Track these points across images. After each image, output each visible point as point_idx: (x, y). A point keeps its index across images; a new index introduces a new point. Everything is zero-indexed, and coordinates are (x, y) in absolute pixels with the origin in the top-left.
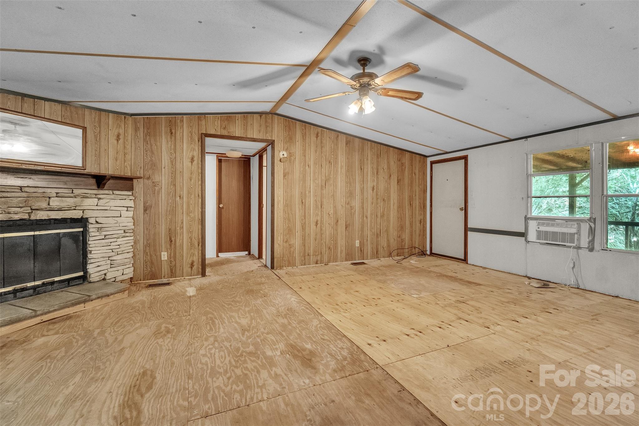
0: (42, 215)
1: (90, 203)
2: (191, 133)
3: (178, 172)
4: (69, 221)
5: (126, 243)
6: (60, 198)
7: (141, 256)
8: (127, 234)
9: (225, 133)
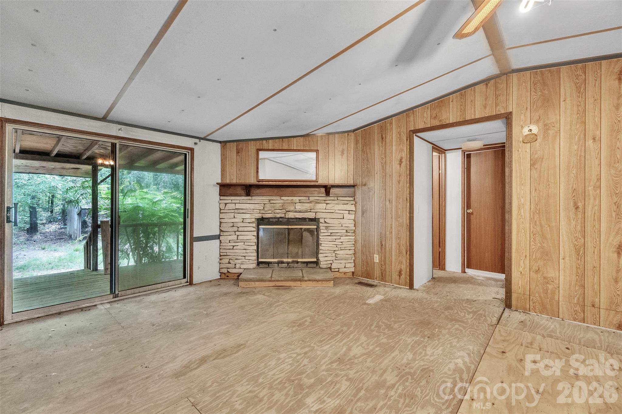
0: (291, 215)
1: (321, 207)
2: (399, 133)
3: (388, 176)
4: (307, 220)
5: (348, 241)
6: (302, 204)
7: (359, 254)
8: (349, 234)
9: (436, 123)
